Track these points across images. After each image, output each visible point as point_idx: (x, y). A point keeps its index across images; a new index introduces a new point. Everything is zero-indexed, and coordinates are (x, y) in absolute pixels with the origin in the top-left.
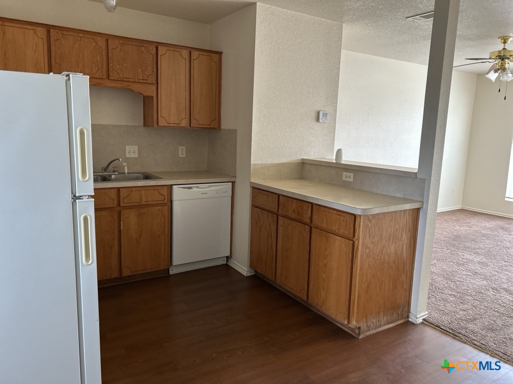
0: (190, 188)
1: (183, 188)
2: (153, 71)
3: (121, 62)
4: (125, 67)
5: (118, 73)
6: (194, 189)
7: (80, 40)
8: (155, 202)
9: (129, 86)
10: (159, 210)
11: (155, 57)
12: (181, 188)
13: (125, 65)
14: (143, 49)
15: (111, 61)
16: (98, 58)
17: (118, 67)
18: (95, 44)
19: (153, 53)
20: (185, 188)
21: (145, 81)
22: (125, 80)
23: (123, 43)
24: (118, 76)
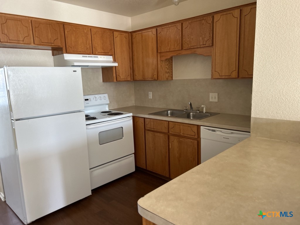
0: (214, 131)
1: (208, 129)
2: (210, 37)
3: (190, 36)
4: (192, 39)
5: (188, 44)
6: (218, 133)
7: (170, 29)
8: (189, 136)
9: (196, 51)
10: (191, 142)
11: (211, 25)
12: (206, 129)
13: (192, 37)
14: (203, 21)
15: (184, 37)
16: (178, 37)
17: (188, 40)
18: (176, 29)
19: (210, 23)
20: (209, 130)
21: (204, 46)
22: (192, 48)
23: (191, 22)
24: (188, 46)
